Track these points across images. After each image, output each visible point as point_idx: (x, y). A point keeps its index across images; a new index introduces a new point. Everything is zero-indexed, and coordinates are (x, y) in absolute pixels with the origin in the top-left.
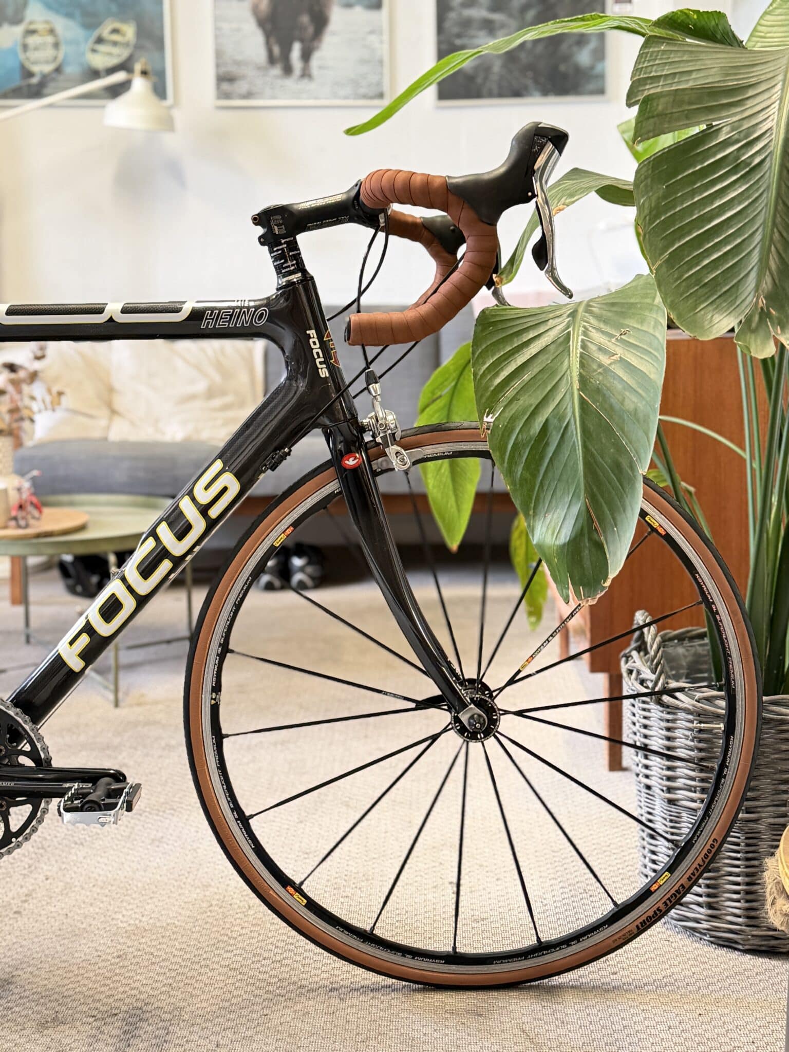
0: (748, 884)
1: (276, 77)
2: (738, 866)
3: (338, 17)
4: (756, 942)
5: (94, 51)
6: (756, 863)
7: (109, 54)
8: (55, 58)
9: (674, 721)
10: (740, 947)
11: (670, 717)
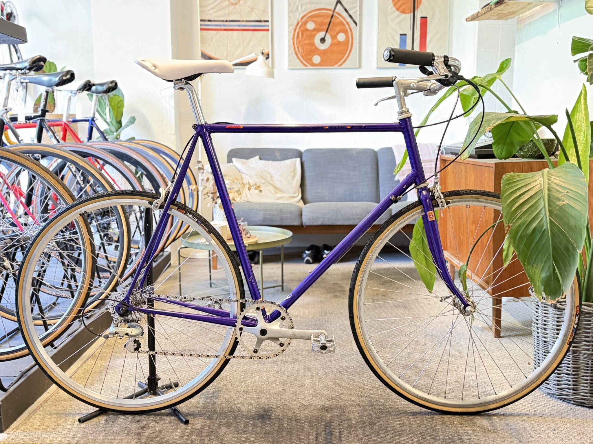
9: (561, 315)
10: (587, 406)
11: (559, 313)
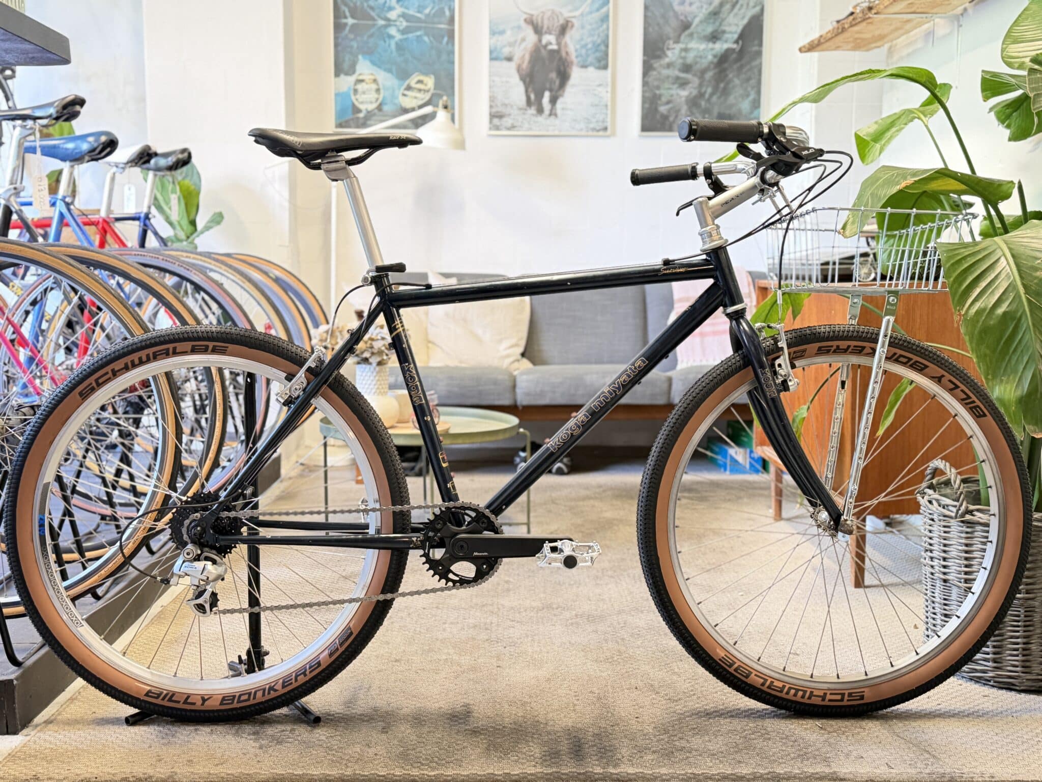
0: (1024, 644)
1: (533, 115)
2: (1018, 631)
3: (576, 74)
4: (1030, 683)
5: (404, 95)
6: (1031, 628)
7: (416, 98)
8: (377, 99)
11: (969, 530)
